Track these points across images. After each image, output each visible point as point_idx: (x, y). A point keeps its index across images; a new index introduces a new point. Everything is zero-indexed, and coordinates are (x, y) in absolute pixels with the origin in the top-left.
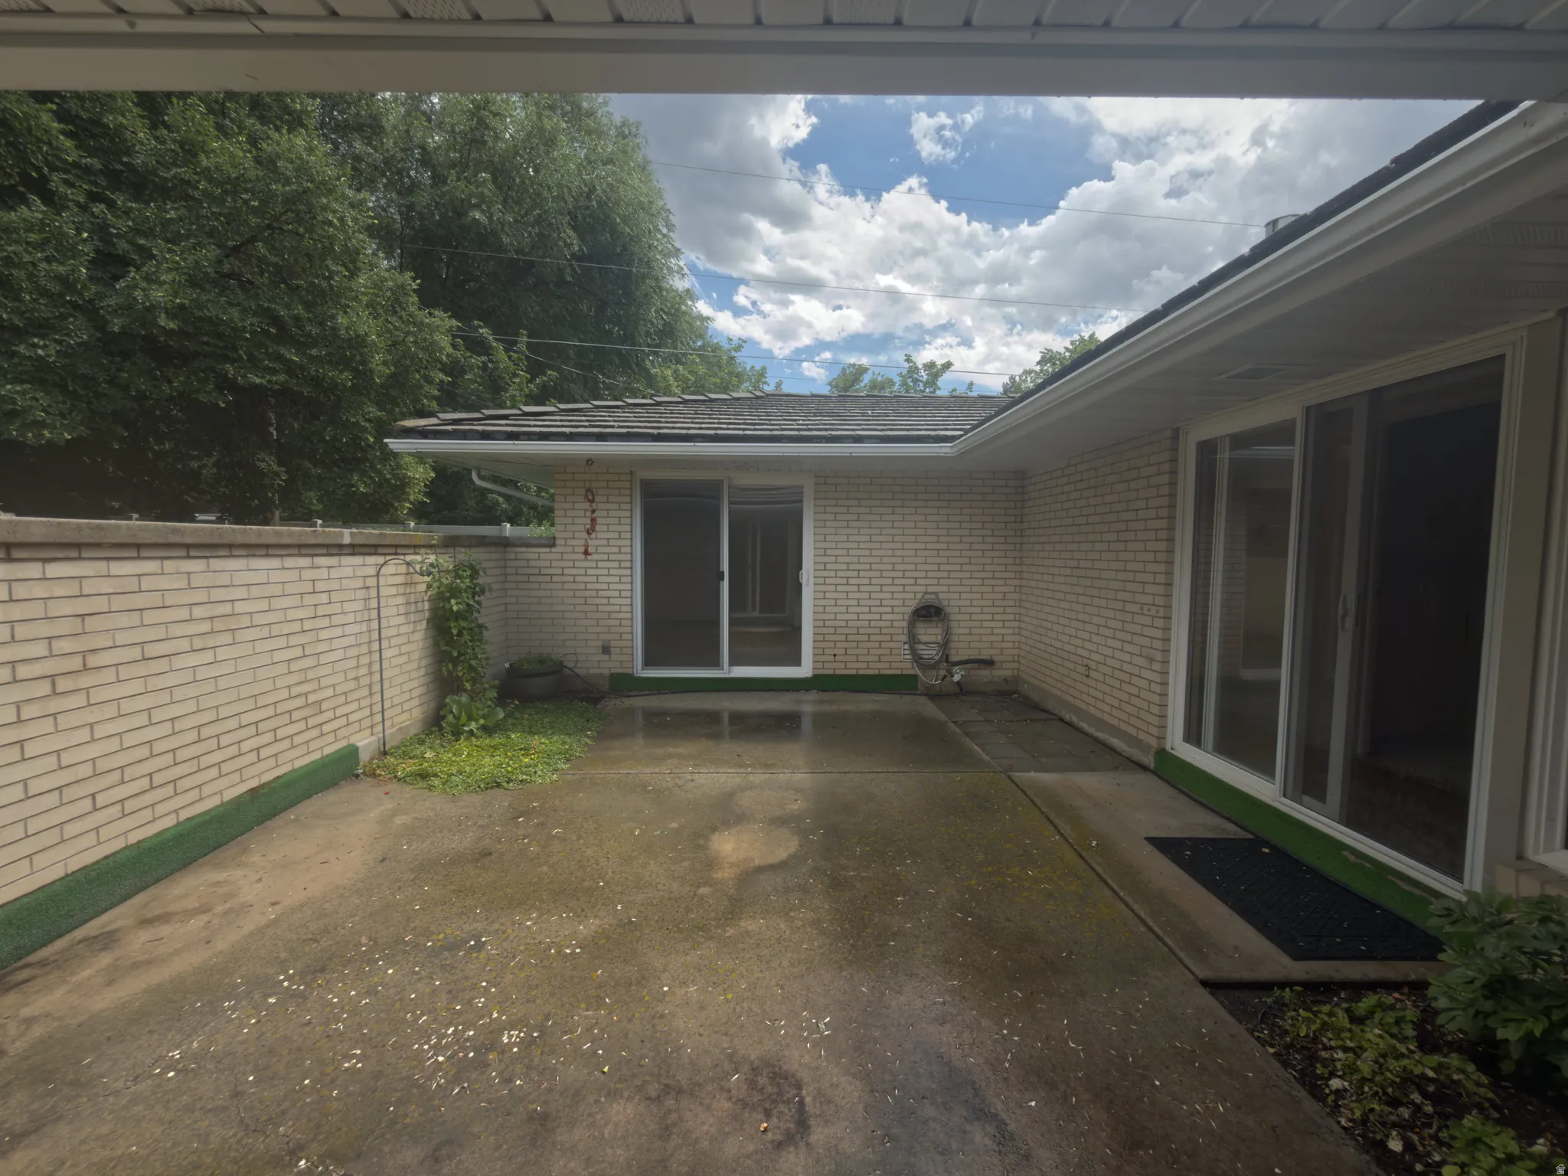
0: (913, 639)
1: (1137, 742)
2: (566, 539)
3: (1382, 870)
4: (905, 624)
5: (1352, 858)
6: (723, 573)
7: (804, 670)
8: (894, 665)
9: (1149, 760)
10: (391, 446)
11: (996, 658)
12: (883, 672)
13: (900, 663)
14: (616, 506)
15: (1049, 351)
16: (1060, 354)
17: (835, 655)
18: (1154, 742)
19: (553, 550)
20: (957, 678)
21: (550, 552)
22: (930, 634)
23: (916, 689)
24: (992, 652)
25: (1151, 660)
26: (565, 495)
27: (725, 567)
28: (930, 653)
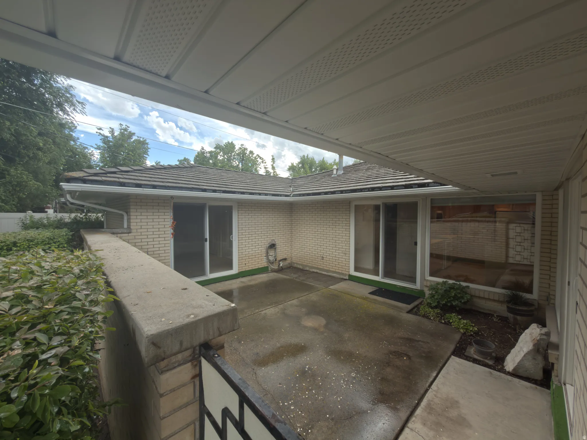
0: (267, 255)
1: (343, 274)
2: (137, 229)
3: (404, 288)
4: (265, 250)
5: (399, 287)
6: (207, 239)
7: (235, 271)
8: (262, 264)
9: (347, 278)
10: (64, 187)
11: (287, 258)
12: (259, 267)
13: (263, 263)
14: (163, 214)
15: (218, 144)
16: (222, 146)
17: (245, 264)
18: (347, 273)
19: (130, 234)
20: (281, 265)
21: (128, 236)
22: (272, 253)
23: (268, 271)
24: (286, 256)
25: (346, 254)
26: (137, 209)
27: (207, 236)
28: (271, 258)
